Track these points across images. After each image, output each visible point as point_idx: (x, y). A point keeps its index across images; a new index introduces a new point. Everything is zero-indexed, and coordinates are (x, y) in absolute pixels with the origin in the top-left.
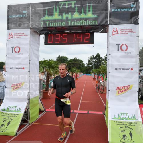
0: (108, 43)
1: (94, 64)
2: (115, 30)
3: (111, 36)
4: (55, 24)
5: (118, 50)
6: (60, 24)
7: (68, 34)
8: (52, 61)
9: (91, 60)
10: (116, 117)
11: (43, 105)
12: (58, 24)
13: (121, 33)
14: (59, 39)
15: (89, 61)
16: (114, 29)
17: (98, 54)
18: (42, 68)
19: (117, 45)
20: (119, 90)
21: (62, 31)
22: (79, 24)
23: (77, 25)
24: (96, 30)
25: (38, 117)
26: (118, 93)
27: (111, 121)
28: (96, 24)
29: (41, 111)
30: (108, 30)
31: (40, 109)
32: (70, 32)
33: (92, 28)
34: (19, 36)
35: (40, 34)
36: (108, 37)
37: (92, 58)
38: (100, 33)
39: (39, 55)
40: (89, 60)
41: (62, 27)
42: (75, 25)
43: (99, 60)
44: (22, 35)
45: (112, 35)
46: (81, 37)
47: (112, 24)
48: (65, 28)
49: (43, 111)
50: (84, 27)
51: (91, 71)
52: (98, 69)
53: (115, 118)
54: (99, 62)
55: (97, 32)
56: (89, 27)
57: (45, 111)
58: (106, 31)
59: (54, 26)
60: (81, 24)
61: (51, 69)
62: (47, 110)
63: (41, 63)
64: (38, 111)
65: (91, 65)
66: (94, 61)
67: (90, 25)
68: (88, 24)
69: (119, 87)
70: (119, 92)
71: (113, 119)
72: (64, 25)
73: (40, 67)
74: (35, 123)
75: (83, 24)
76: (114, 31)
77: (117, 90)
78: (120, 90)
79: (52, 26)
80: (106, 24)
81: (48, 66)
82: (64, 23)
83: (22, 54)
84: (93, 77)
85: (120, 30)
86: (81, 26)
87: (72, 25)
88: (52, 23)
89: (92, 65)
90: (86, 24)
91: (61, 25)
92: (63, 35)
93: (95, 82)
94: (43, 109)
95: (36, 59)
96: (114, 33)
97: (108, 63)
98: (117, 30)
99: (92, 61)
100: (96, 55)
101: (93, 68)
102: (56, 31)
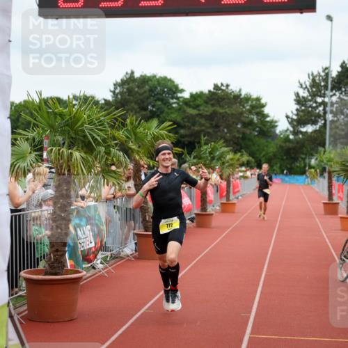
1: (330, 117)
8: (86, 100)
9: (314, 95)
15: (300, 101)
18: (25, 146)
37: (318, 86)
39: (9, 77)
40: (304, 94)
51: (313, 162)
61: (77, 155)
63: (22, 118)
65: (315, 123)
66: (332, 104)
73: (13, 144)
81: (62, 133)
84: (326, 193)
89: (321, 123)
93: (335, 222)
99: (319, 100)
100: (343, 66)
101: (324, 146)
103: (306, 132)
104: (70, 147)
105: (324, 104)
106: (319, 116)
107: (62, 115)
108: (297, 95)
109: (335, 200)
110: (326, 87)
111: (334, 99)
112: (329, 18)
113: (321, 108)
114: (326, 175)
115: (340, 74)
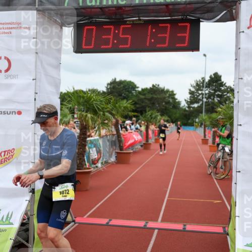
0: (238, 48)
1: (205, 100)
3: (246, 31)
7: (134, 24)
8: (94, 91)
9: (197, 90)
14: (111, 37)
15: (191, 93)
17: (216, 74)
18: (67, 111)
21: (118, 17)
22: (162, 1)
23: (157, 1)
24: (206, 15)
32: (140, 20)
33: (196, 10)
36: (238, 32)
37: (199, 86)
38: (218, 21)
39: (60, 80)
40: (193, 89)
41: (119, 8)
43: (220, 90)
45: (248, 28)
48: (127, 9)
50: (177, 7)
51: (197, 120)
52: (214, 115)
54: (218, 96)
55: (209, 19)
56: (188, 6)
57: (74, 221)
58: (232, 16)
59: (98, 4)
60: (168, 1)
61: (89, 115)
62: (78, 220)
65: (198, 102)
66: (206, 94)
72: (122, 1)
79: (93, 3)
81: (83, 105)
83: (14, 77)
84: (203, 134)
86: (167, 5)
89: (201, 103)
91: (115, 3)
92: (122, 27)
93: (207, 148)
95: (50, 89)
97: (235, 101)
99: (200, 92)
100: (211, 77)
101: (202, 113)
102: (103, 17)
103: (194, 107)
104: (87, 112)
105: (202, 94)
106: (200, 99)
107: (83, 97)
108: (190, 90)
109: (207, 138)
110: (203, 86)
111: (207, 92)
112: (205, 55)
113: (201, 96)
114: (203, 126)
115: (209, 81)
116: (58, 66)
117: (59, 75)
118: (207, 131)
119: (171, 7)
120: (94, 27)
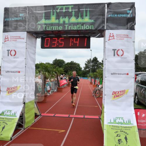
0: (105, 48)
1: (91, 67)
2: (112, 35)
3: (108, 41)
4: (52, 28)
5: (114, 55)
6: (57, 27)
7: (65, 38)
8: (48, 64)
9: (88, 64)
10: (111, 121)
11: (38, 109)
12: (55, 28)
13: (117, 38)
14: (56, 42)
15: (86, 64)
16: (110, 34)
17: (95, 57)
18: (38, 71)
19: (113, 50)
20: (114, 95)
21: (59, 35)
22: (76, 29)
23: (74, 29)
24: (93, 35)
25: (33, 122)
26: (114, 98)
27: (107, 125)
28: (93, 29)
29: (36, 116)
30: (104, 35)
31: (36, 114)
32: (67, 36)
33: (89, 33)
34: (15, 39)
35: (36, 38)
36: (105, 42)
37: (89, 62)
38: (97, 37)
39: (35, 59)
41: (59, 31)
42: (72, 29)
43: (97, 64)
44: (18, 38)
45: (109, 40)
46: (77, 41)
47: (108, 30)
48: (62, 32)
49: (38, 116)
50: (81, 31)
51: (88, 75)
52: (95, 73)
53: (111, 123)
54: (96, 66)
55: (94, 36)
56: (86, 31)
57: (41, 115)
58: (102, 36)
59: (51, 29)
60: (78, 29)
61: (47, 73)
62: (42, 114)
63: (38, 66)
64: (34, 115)
66: (92, 65)
67: (87, 30)
68: (85, 28)
69: (114, 92)
70: (115, 96)
71: (109, 123)
72: (61, 29)
74: (30, 127)
75: (80, 29)
76: (110, 36)
77: (113, 94)
78: (116, 95)
79: (49, 29)
80: (103, 29)
81: (44, 69)
82: (61, 27)
84: (90, 81)
85: (117, 35)
86: (78, 31)
87: (69, 29)
88: (49, 27)
90: (82, 29)
91: (58, 29)
92: (60, 38)
93: (92, 86)
94: (38, 113)
95: (31, 62)
96: (111, 38)
97: (104, 68)
98: (113, 36)
100: (93, 58)
101: (90, 72)
102: (53, 35)
104: (46, 72)
105: (90, 65)
106: (89, 67)
107: (44, 66)
109: (92, 82)
112: (91, 50)
114: (90, 77)
115: (93, 60)
116: (35, 53)
117: (35, 57)
118: (92, 79)
119: (79, 31)
120: (49, 39)
